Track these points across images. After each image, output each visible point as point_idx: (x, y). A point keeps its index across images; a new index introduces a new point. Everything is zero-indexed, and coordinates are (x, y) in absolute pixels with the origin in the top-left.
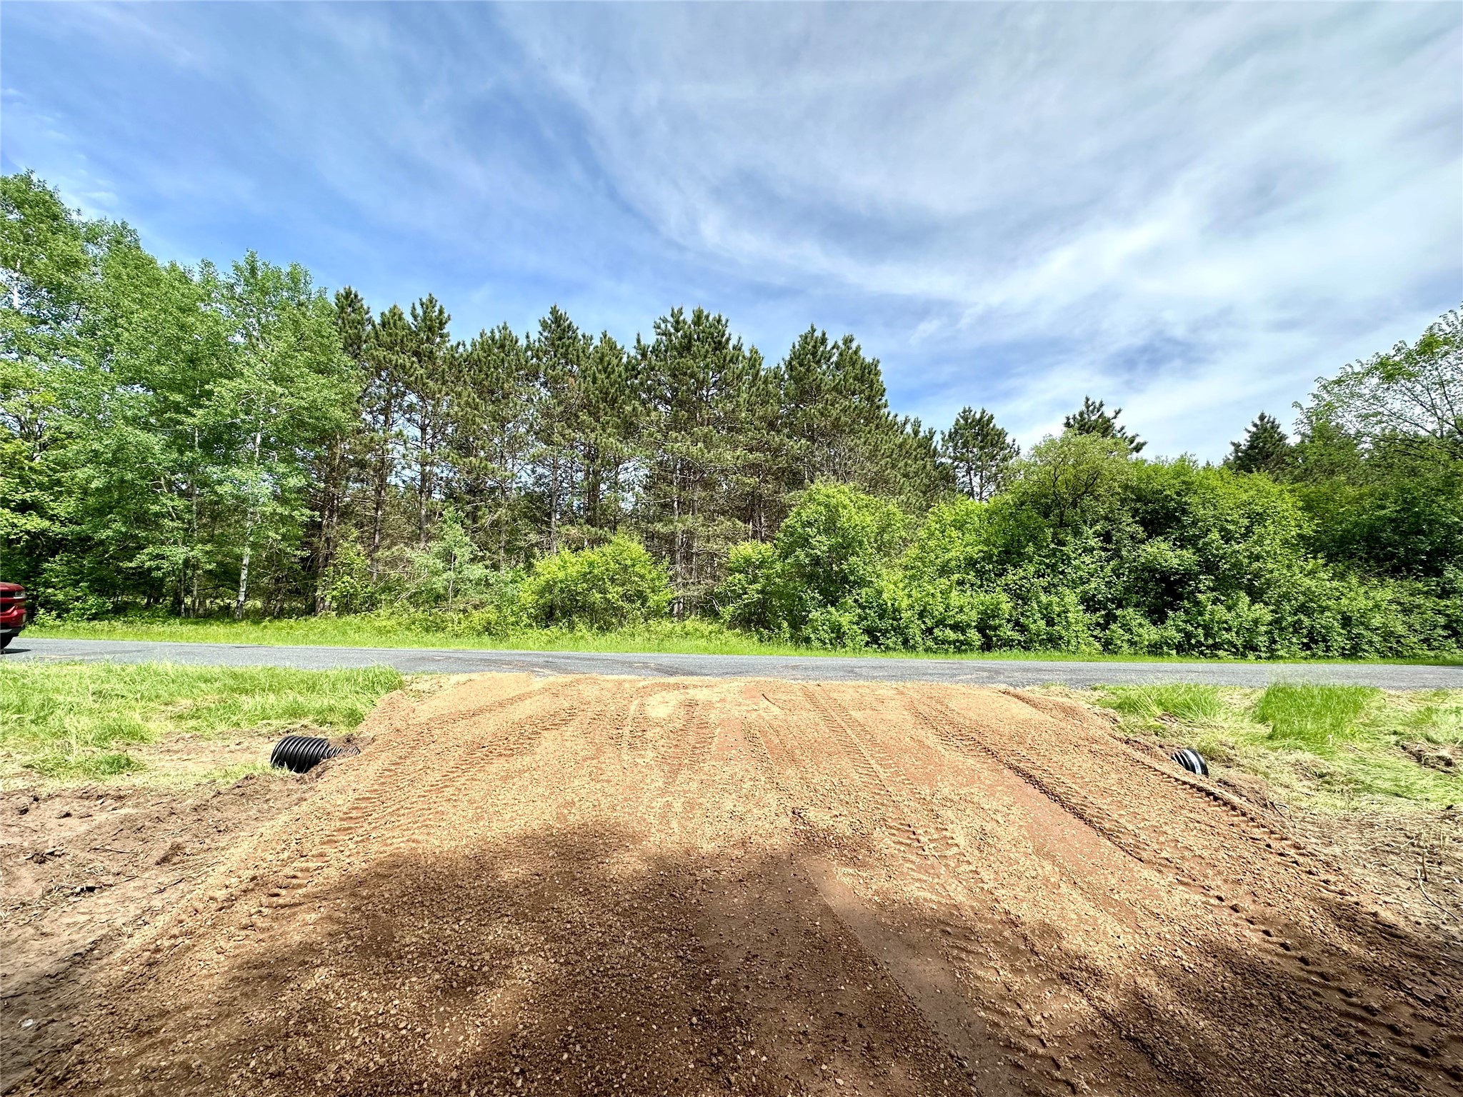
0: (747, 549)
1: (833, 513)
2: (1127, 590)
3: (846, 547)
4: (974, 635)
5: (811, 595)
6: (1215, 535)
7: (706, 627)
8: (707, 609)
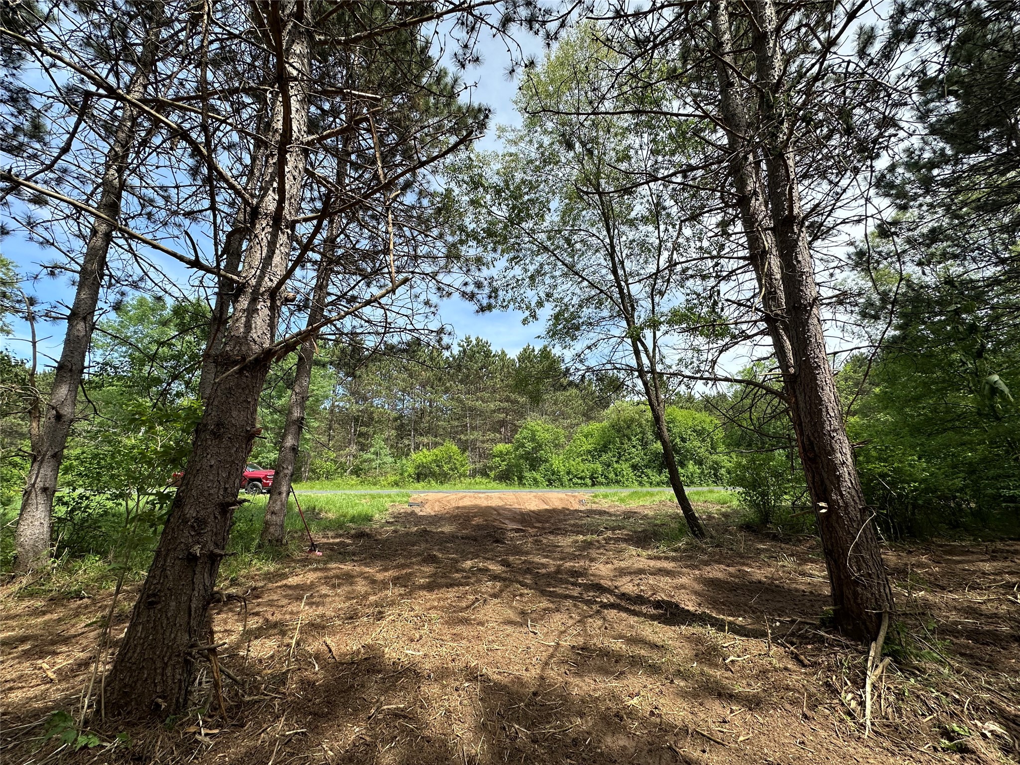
0: (501, 447)
1: (533, 433)
2: (649, 461)
3: (539, 447)
4: (588, 481)
5: (525, 465)
6: (678, 440)
7: (485, 480)
8: (484, 473)
